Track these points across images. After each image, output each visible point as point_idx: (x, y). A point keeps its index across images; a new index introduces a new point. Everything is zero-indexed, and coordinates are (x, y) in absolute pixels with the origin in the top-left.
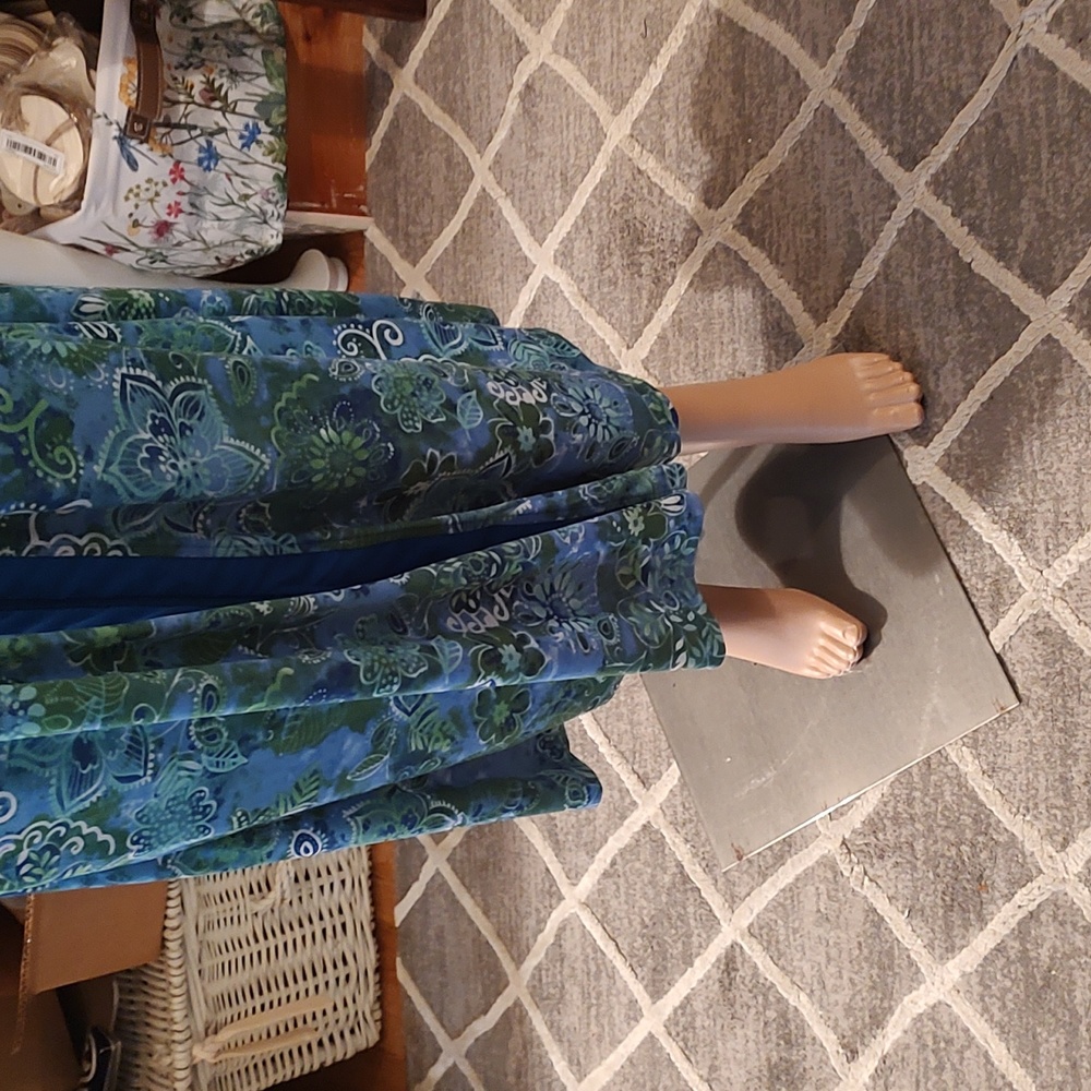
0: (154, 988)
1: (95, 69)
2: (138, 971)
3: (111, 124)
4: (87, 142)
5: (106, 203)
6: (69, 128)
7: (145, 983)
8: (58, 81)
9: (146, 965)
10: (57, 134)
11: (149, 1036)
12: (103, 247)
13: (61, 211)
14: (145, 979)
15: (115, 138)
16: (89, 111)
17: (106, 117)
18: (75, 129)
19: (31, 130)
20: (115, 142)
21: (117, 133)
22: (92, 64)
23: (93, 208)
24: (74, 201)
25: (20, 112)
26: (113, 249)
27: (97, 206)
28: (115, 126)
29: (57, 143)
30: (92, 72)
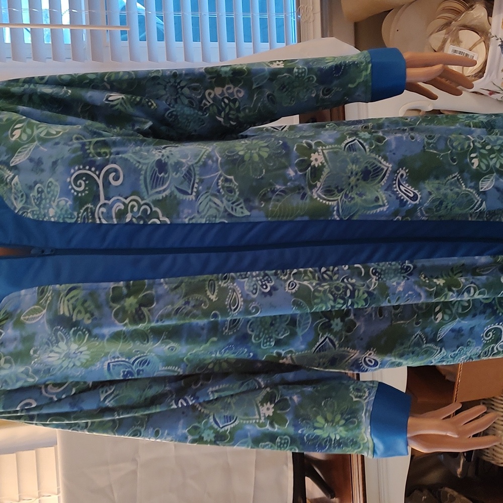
0: (497, 407)
1: (491, 17)
2: (490, 399)
3: (497, 39)
4: (487, 49)
5: (494, 73)
6: (480, 42)
7: (493, 405)
8: (474, 23)
9: (493, 398)
10: (475, 45)
11: (494, 427)
12: (489, 92)
13: (473, 78)
14: (492, 403)
15: (500, 45)
16: (489, 35)
17: (496, 36)
18: (483, 43)
19: (463, 44)
20: (500, 47)
21: (500, 43)
22: (490, 14)
23: (489, 75)
24: (480, 74)
25: (458, 37)
26: (492, 93)
27: (490, 75)
28: (500, 40)
29: (474, 49)
30: (490, 18)
